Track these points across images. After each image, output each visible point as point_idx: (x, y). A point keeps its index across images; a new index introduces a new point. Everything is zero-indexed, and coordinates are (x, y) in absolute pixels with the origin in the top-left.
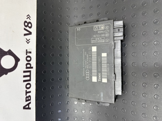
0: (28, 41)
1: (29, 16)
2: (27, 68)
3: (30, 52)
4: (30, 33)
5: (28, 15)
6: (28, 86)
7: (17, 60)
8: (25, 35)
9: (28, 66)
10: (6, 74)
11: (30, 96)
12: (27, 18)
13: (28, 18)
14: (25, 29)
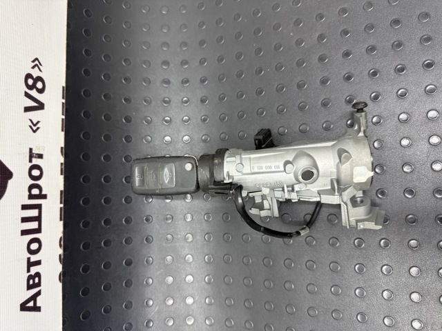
2: (31, 197)
6: (34, 246)
7: (5, 174)
12: (33, 67)
14: (27, 95)
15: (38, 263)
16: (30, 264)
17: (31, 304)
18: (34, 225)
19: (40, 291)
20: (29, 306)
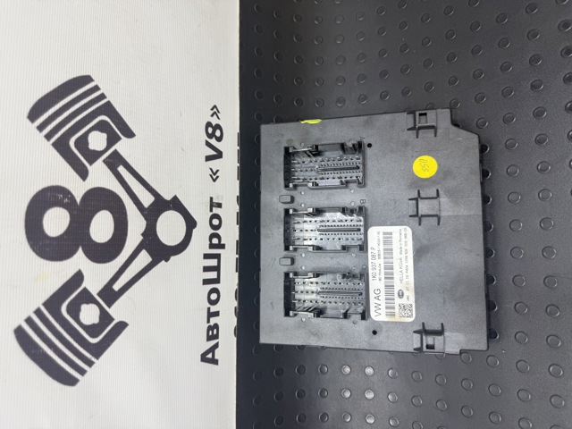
0: (215, 174)
1: (215, 110)
2: (212, 246)
3: (219, 205)
4: (219, 155)
5: (215, 107)
6: (214, 297)
7: (191, 224)
8: (208, 158)
9: (215, 241)
10: (167, 260)
11: (216, 326)
12: (212, 116)
13: (215, 116)
14: (208, 144)
15: (217, 314)
16: (211, 315)
17: (210, 356)
18: (213, 275)
19: (217, 344)
20: (209, 358)
